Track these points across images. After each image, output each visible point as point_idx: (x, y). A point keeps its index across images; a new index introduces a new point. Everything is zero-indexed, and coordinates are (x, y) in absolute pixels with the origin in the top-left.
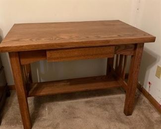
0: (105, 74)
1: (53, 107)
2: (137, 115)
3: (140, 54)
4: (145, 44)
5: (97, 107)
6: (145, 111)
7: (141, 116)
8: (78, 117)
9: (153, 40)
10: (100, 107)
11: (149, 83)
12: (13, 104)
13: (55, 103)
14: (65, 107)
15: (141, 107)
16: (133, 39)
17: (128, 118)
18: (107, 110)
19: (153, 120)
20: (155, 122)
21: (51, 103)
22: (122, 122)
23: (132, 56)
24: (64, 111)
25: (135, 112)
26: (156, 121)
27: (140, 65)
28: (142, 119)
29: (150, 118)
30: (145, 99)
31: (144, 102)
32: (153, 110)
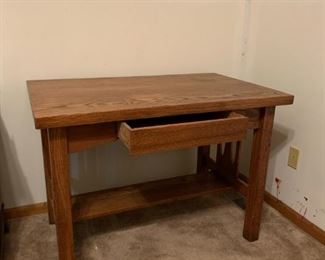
0: (195, 171)
1: (110, 243)
2: (267, 238)
3: (269, 127)
4: (277, 107)
5: (194, 232)
6: (279, 230)
7: (275, 238)
8: (165, 255)
9: (289, 100)
10: (200, 232)
11: (277, 180)
12: (20, 246)
13: (110, 234)
14: (134, 240)
15: (270, 224)
16: (260, 100)
17: (253, 246)
18: (214, 237)
19: (297, 244)
20: (301, 247)
21: (102, 236)
22: (246, 253)
23: (256, 131)
24: (133, 247)
25: (263, 234)
26: (301, 244)
27: (269, 145)
28: (277, 244)
29: (291, 240)
30: (271, 210)
31: (272, 215)
32: (291, 226)
